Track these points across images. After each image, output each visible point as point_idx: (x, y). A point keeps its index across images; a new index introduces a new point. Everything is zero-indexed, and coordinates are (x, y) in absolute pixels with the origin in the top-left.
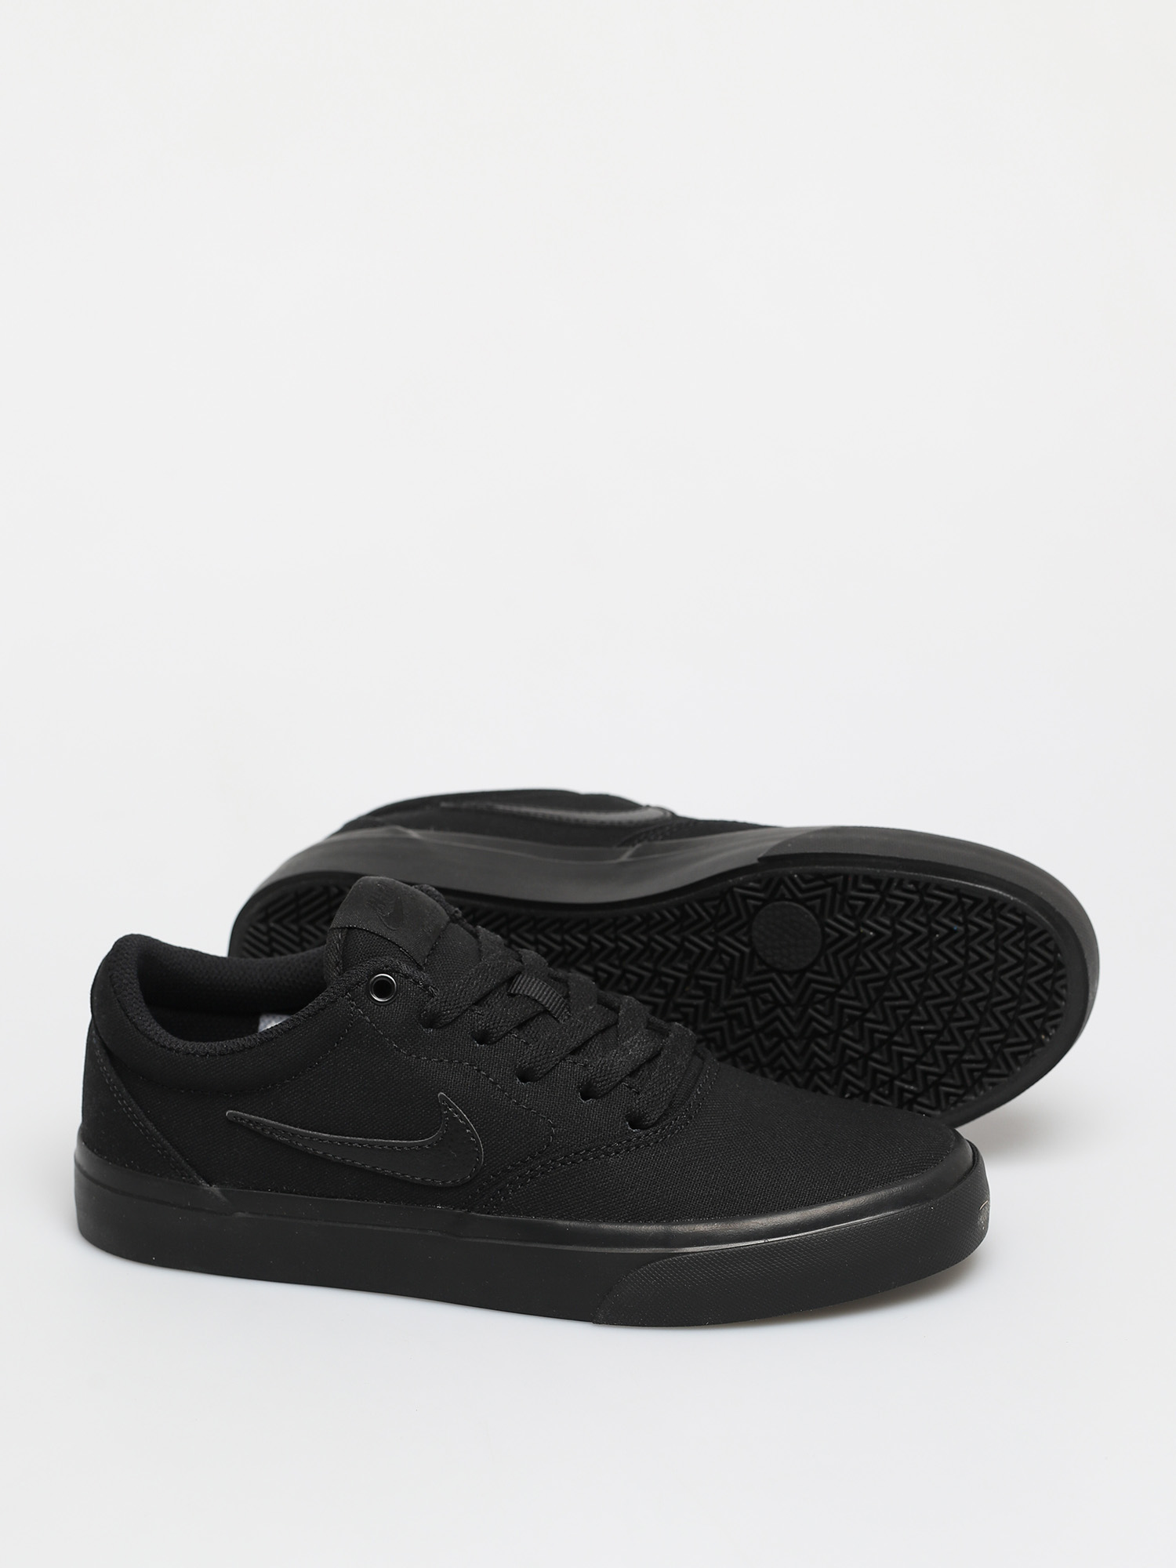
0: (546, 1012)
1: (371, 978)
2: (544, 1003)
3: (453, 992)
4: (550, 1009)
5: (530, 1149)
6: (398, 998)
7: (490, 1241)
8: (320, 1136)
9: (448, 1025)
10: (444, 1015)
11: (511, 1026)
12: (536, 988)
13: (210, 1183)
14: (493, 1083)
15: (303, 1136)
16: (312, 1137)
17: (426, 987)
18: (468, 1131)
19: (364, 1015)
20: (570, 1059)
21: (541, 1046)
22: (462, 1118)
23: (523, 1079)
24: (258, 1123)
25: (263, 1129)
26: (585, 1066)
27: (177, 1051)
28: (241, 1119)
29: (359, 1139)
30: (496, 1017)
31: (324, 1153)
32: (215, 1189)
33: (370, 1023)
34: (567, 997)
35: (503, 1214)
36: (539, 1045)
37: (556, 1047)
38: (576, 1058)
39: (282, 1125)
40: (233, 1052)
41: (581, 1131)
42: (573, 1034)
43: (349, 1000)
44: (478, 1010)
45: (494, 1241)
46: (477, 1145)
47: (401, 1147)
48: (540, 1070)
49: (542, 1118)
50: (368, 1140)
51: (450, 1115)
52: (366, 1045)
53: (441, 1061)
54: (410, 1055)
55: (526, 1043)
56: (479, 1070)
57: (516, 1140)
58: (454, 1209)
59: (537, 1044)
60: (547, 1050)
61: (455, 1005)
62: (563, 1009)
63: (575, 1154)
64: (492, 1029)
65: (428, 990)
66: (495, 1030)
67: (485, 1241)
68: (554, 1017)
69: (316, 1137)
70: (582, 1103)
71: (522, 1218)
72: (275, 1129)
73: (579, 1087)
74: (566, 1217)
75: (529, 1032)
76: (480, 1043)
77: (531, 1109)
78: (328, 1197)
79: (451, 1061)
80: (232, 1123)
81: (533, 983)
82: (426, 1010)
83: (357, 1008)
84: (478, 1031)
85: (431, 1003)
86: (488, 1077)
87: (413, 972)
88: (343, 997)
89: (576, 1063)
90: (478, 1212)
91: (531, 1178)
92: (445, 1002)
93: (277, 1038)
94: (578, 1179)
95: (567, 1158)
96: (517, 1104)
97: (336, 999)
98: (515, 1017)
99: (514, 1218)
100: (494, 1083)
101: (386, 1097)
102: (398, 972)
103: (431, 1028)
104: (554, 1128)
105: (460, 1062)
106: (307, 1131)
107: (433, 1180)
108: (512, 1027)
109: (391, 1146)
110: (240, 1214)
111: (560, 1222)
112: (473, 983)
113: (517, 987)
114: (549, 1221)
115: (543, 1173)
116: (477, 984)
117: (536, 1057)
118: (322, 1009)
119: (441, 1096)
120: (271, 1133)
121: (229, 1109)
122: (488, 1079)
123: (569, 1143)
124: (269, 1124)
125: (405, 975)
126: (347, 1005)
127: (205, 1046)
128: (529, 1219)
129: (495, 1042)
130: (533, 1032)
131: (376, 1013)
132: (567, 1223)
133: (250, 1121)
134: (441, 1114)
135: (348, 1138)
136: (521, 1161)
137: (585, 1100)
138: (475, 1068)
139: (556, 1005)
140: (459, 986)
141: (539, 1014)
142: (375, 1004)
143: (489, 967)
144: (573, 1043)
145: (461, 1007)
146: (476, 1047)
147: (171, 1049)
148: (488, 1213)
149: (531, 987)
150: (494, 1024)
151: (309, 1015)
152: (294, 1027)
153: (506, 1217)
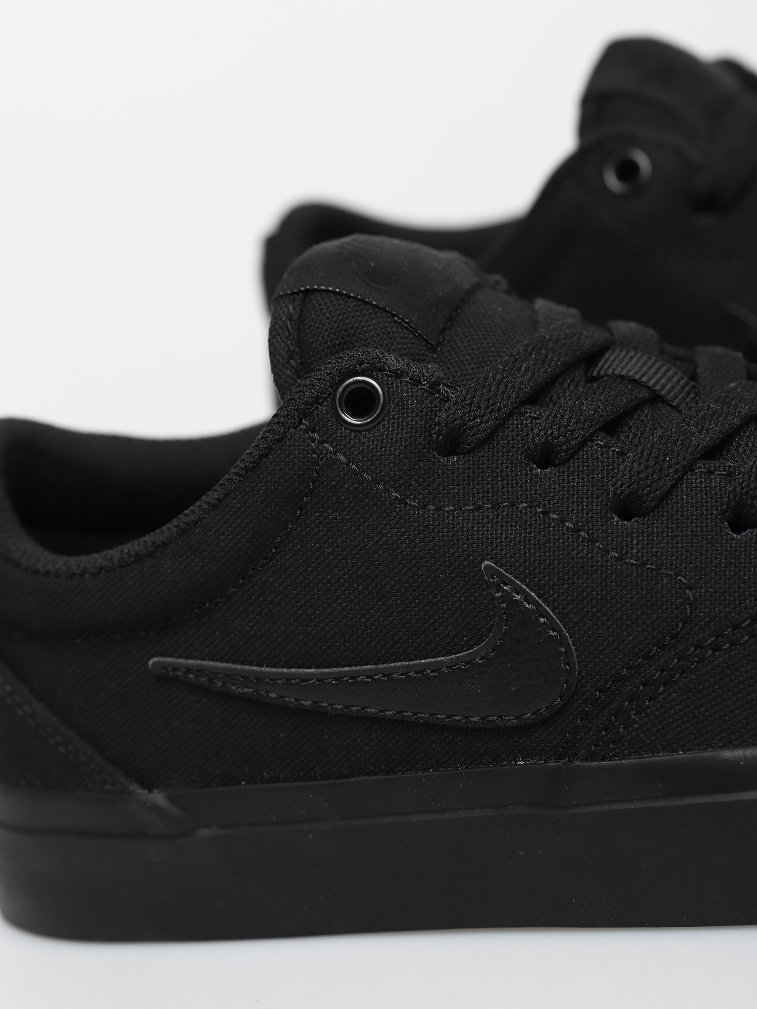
0: (656, 398)
1: (337, 388)
2: (651, 383)
3: (484, 386)
4: (662, 393)
5: (655, 634)
6: (388, 413)
7: (614, 807)
8: (300, 674)
9: (480, 444)
10: (471, 428)
11: (590, 427)
12: (635, 365)
13: (150, 788)
14: (572, 530)
15: (273, 679)
16: (289, 679)
17: (434, 386)
18: (542, 620)
19: (335, 453)
20: (701, 467)
21: (646, 452)
22: (528, 599)
23: (625, 515)
24: (200, 671)
25: (210, 680)
26: (729, 474)
27: (57, 574)
28: (175, 669)
29: (365, 667)
30: (563, 417)
31: (315, 703)
32: (158, 797)
33: (347, 465)
34: (693, 377)
35: (629, 756)
36: (643, 451)
37: (673, 451)
38: (710, 464)
39: (239, 667)
40: (139, 558)
41: (740, 587)
42: (703, 427)
43: (306, 431)
44: (531, 411)
45: (621, 806)
46: (563, 642)
47: (436, 668)
48: (649, 494)
49: (667, 575)
50: (380, 666)
51: (506, 597)
52: (346, 503)
53: (480, 508)
54: (425, 507)
55: (622, 453)
56: (546, 513)
57: (629, 622)
58: (546, 761)
59: (639, 448)
60: (657, 457)
61: (488, 407)
62: (688, 394)
63: (734, 628)
64: (558, 438)
65: (438, 391)
66: (562, 439)
67: (605, 808)
68: (672, 406)
69: (296, 676)
70: (733, 539)
71: (663, 757)
72: (229, 676)
73: (723, 512)
74: (736, 743)
75: (627, 437)
76: (543, 466)
77: (645, 564)
78: (338, 778)
79: (496, 506)
80: (165, 678)
81: (631, 358)
82: (439, 424)
83: (322, 442)
84: (536, 446)
85: (447, 410)
86: (563, 521)
87: (408, 365)
88: (295, 427)
89: (712, 473)
90: (586, 760)
91: (665, 684)
92: (470, 404)
93: (202, 519)
94: (746, 672)
95: (720, 639)
96: (620, 559)
97: (285, 433)
98: (596, 412)
99: (649, 759)
100: (576, 530)
101: (397, 587)
102: (382, 370)
103: (455, 454)
104: (690, 589)
105: (512, 505)
106: (280, 670)
107: (501, 717)
108: (592, 430)
109: (420, 670)
110: (204, 832)
111: (728, 754)
112: (519, 369)
113: (603, 366)
114: (709, 754)
115: (682, 673)
116: (527, 369)
117: (639, 473)
118: (266, 456)
119: (487, 567)
120: (224, 684)
121: (153, 656)
122: (564, 525)
123: (720, 612)
124: (216, 668)
125: (395, 372)
126: (304, 440)
127: (98, 559)
128: (675, 756)
129: (568, 460)
130: (636, 435)
131: (354, 446)
132: (740, 753)
133: (189, 670)
134: (494, 598)
135: (347, 669)
136: (643, 658)
137: (738, 533)
138: (539, 510)
139: (673, 388)
140: (494, 376)
141: (640, 405)
142: (351, 431)
143: (549, 341)
144: (703, 441)
145: (499, 409)
146: (537, 475)
147: (47, 574)
148: (603, 759)
149: (627, 364)
150: (559, 429)
151: (246, 469)
152: (227, 495)
153: (633, 761)
